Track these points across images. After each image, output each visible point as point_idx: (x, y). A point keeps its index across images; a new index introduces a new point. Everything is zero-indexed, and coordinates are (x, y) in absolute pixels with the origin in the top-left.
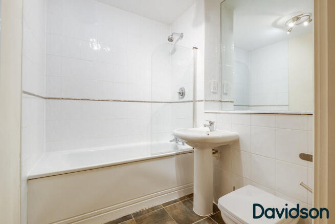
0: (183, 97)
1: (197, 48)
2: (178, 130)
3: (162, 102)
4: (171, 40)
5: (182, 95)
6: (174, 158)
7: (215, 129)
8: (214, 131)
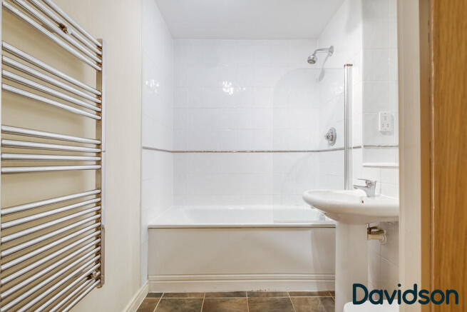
0: (334, 143)
1: (351, 65)
2: (310, 193)
3: (305, 152)
4: (312, 61)
5: (332, 140)
6: (310, 232)
7: (376, 193)
8: (374, 196)
